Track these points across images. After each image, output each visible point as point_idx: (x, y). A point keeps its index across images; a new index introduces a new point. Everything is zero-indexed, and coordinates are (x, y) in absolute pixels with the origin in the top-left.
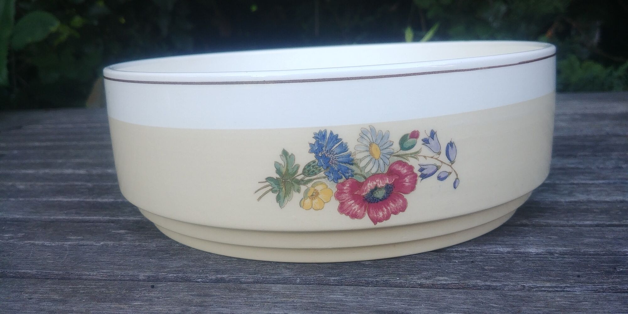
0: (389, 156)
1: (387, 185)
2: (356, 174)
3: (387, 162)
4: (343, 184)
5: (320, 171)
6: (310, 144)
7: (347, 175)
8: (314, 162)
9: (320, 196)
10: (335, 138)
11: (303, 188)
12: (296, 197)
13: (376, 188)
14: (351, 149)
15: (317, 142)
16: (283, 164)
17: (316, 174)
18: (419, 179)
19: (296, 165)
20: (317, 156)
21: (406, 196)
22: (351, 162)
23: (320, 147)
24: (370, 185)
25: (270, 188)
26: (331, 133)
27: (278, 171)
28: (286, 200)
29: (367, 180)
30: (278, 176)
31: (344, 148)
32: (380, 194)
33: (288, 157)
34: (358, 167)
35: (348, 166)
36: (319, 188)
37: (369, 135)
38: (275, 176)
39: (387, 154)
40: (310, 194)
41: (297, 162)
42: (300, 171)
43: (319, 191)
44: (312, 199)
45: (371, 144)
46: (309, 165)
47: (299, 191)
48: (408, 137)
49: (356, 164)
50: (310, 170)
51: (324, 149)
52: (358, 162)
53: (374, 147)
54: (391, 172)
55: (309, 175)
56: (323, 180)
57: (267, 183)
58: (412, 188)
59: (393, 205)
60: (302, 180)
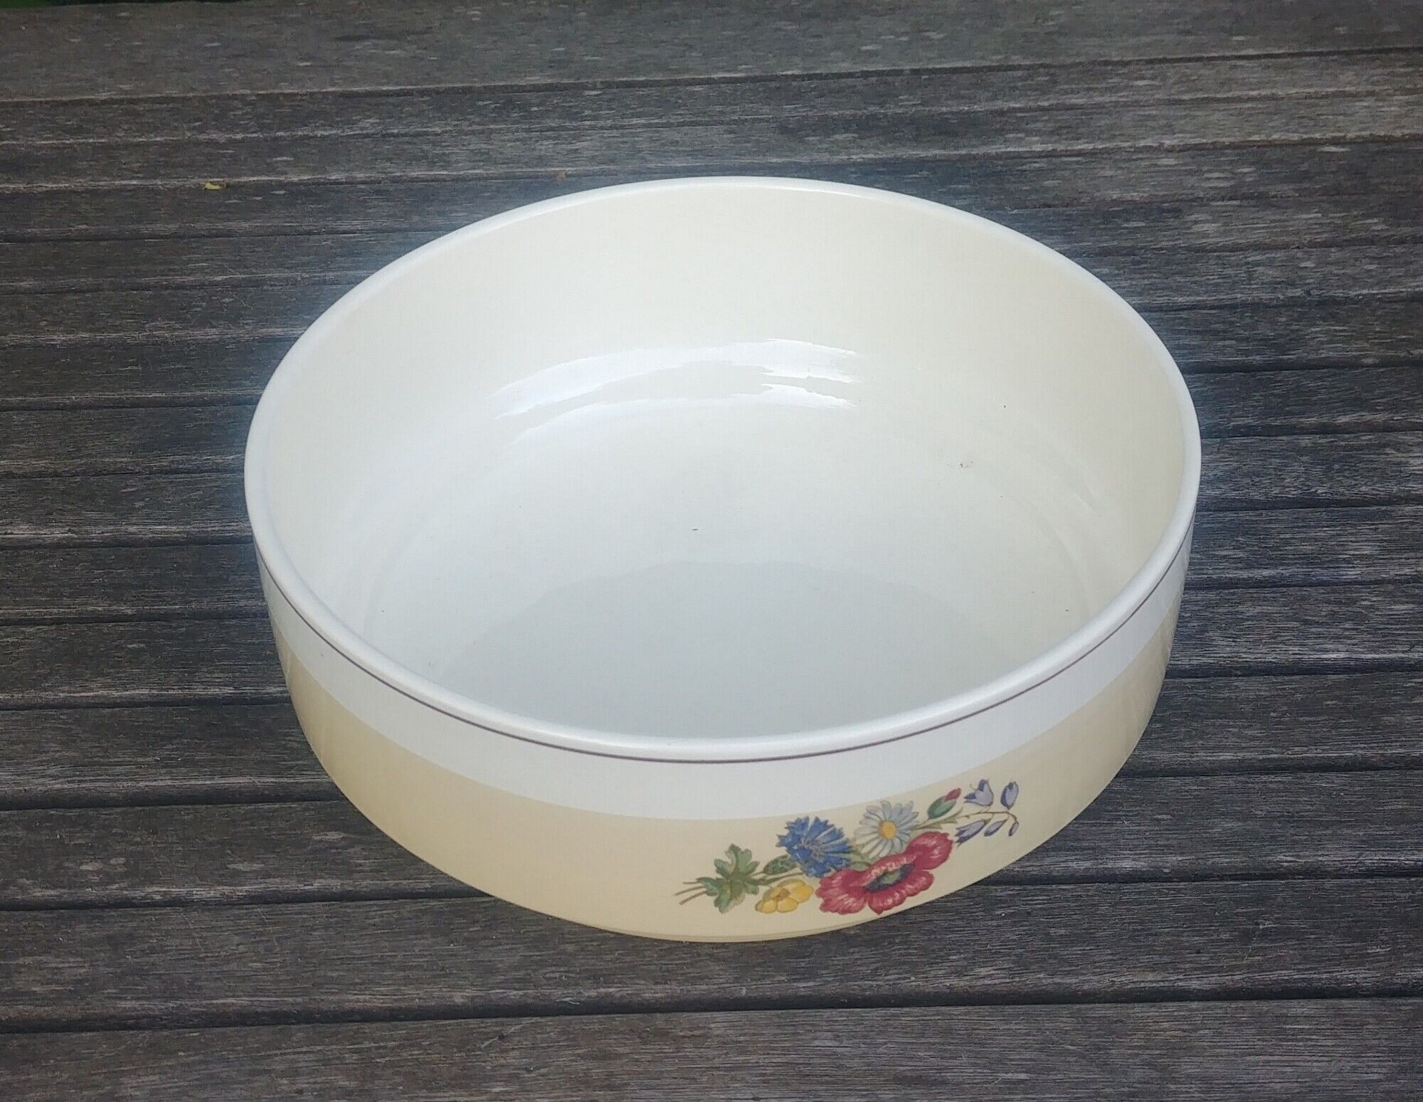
0: (909, 831)
1: (905, 865)
2: (855, 863)
3: (907, 838)
4: (832, 878)
5: (794, 867)
6: (780, 837)
7: (839, 866)
8: (784, 857)
9: (790, 896)
10: (821, 825)
11: (763, 889)
12: (750, 900)
13: (886, 873)
14: (848, 834)
15: (792, 834)
16: (729, 861)
17: (786, 871)
18: (955, 845)
19: (753, 863)
20: (790, 849)
21: (931, 872)
22: (846, 849)
23: (797, 839)
24: (877, 872)
25: (704, 890)
26: (817, 820)
27: (720, 870)
28: (732, 903)
29: (871, 867)
30: (720, 876)
31: (837, 834)
32: (889, 880)
33: (739, 854)
34: (859, 854)
35: (842, 855)
36: (789, 887)
37: (880, 814)
38: (715, 875)
39: (908, 829)
40: (774, 894)
41: (754, 859)
42: (760, 869)
43: (790, 891)
44: (778, 901)
45: (881, 823)
46: (776, 861)
47: (755, 892)
48: (943, 801)
49: (855, 852)
50: (775, 868)
51: (802, 840)
52: (859, 848)
53: (886, 825)
54: (911, 849)
55: (774, 873)
56: (800, 877)
57: (700, 885)
58: (944, 858)
59: (911, 887)
60: (762, 880)
